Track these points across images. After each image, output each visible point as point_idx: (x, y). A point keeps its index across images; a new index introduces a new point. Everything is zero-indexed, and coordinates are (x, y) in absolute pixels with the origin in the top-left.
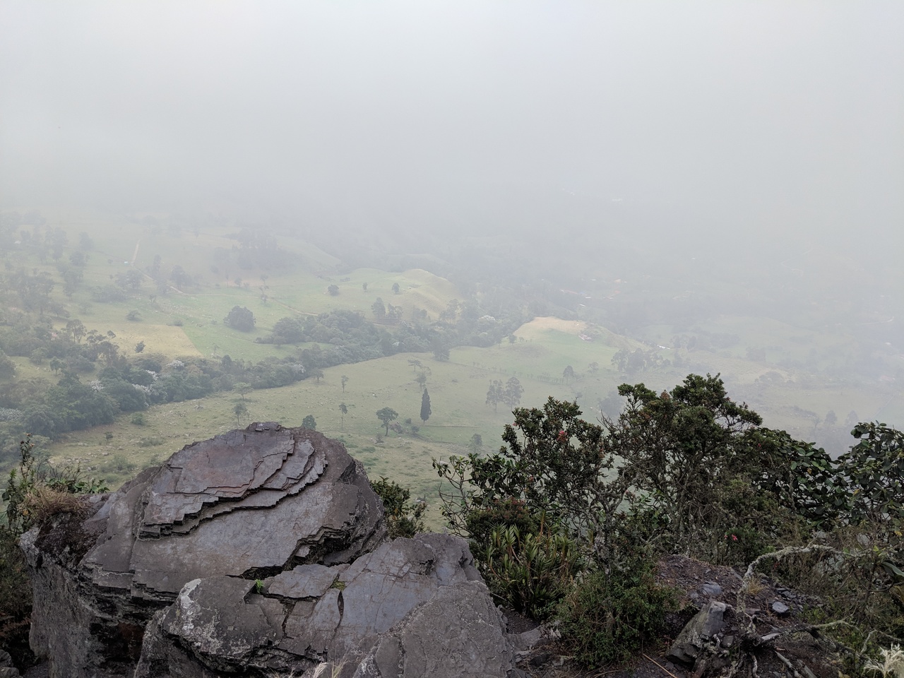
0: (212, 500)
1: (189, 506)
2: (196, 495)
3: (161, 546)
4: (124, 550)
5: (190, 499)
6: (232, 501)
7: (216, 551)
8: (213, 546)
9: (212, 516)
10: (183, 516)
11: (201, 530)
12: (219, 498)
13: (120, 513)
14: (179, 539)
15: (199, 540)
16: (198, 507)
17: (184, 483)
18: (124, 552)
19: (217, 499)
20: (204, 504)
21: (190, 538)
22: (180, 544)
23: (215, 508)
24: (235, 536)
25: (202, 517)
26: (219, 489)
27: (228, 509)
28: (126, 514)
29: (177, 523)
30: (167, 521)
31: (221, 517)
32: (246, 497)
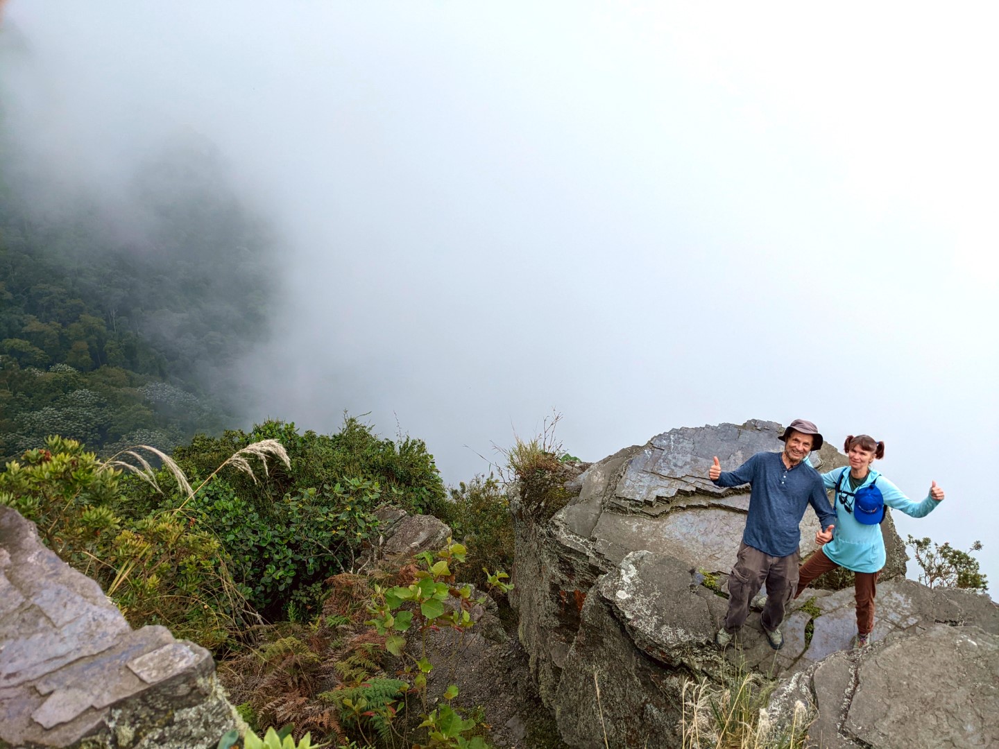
0: (688, 489)
1: (664, 490)
2: (673, 480)
3: (627, 522)
4: (591, 516)
5: (665, 483)
6: (710, 496)
7: (682, 542)
8: (680, 537)
9: (685, 506)
10: (655, 497)
11: (671, 517)
12: (697, 488)
13: (595, 481)
14: (647, 521)
15: (666, 527)
16: (673, 492)
17: (662, 465)
18: (591, 519)
19: (694, 489)
20: (680, 492)
21: (658, 523)
22: (648, 526)
23: (691, 498)
24: (706, 533)
25: (675, 504)
26: (699, 480)
27: (704, 503)
28: (601, 483)
29: (648, 503)
30: (638, 498)
31: (694, 510)
32: (727, 496)
